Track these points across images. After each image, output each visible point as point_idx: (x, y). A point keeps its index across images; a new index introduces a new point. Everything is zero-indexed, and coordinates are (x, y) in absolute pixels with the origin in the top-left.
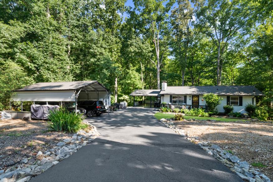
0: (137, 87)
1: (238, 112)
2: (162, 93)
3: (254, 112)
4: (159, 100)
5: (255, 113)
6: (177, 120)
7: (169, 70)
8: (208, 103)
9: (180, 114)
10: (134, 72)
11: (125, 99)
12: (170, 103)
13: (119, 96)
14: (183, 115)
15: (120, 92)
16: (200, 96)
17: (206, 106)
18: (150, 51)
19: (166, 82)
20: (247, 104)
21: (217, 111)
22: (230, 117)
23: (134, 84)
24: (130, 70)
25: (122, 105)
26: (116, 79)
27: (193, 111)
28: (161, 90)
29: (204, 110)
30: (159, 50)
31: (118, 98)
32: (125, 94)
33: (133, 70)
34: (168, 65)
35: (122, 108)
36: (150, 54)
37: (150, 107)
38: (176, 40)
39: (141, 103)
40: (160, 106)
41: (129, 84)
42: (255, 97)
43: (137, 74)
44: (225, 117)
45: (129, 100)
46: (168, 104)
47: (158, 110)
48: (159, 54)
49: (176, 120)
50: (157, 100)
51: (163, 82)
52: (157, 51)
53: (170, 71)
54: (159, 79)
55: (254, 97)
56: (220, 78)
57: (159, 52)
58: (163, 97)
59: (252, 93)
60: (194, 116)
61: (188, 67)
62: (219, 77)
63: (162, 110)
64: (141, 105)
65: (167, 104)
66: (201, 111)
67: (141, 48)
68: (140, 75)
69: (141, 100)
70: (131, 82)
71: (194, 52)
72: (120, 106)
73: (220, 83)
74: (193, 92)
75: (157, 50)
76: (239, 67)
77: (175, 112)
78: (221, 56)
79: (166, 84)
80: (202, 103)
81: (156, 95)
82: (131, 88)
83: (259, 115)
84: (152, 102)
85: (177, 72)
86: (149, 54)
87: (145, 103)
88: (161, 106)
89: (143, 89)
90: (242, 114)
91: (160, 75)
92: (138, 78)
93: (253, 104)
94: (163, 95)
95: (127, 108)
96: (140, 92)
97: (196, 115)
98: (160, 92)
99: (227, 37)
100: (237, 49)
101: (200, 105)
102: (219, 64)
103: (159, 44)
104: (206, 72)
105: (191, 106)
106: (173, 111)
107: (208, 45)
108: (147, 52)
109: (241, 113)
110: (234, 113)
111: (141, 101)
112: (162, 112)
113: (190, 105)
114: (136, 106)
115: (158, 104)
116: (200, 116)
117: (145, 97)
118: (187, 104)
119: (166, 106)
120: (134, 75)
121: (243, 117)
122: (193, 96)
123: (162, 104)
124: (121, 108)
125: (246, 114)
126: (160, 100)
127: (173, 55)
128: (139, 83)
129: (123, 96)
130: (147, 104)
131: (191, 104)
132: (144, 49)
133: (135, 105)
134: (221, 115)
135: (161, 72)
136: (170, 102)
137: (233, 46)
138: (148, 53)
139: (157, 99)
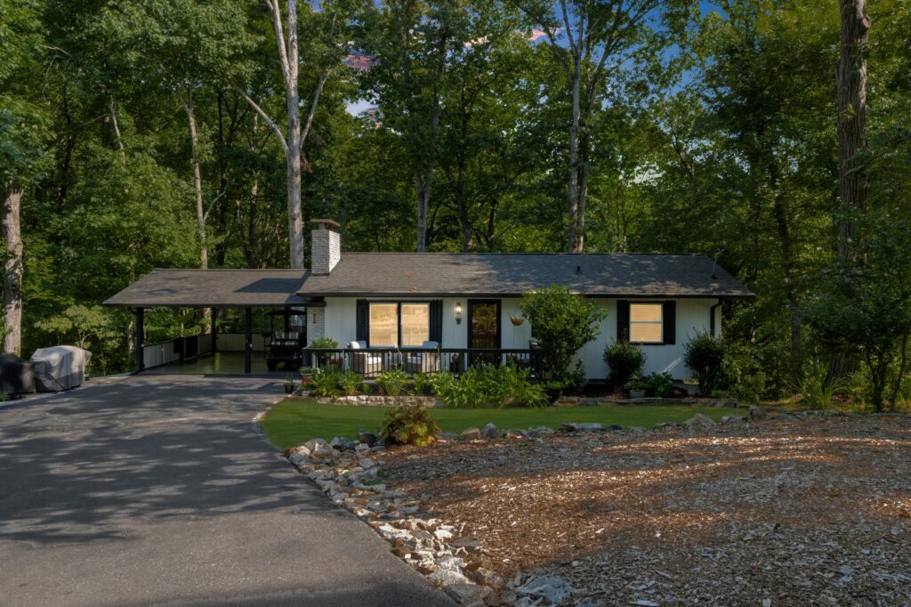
0: (166, 253)
1: (660, 372)
2: (311, 286)
3: (719, 369)
4: (296, 329)
5: (724, 375)
6: (400, 443)
7: (351, 175)
8: (543, 336)
9: (410, 400)
10: (148, 164)
11: (84, 326)
12: (356, 345)
13: (33, 309)
14: (428, 403)
15: (45, 285)
16: (503, 299)
17: (532, 350)
18: (244, 48)
19: (336, 229)
20: (693, 336)
21: (583, 374)
22: (633, 400)
23: (146, 240)
24: (115, 147)
25: (48, 367)
26: (14, 201)
27: (477, 380)
28: (308, 274)
29: (525, 373)
30: (295, 52)
31: (26, 323)
32: (86, 295)
33: (140, 150)
34: (345, 147)
35: (48, 384)
36: (248, 69)
37: (242, 371)
38: (386, 15)
39: (187, 353)
40: (300, 363)
41: (111, 239)
42: (720, 304)
43: (164, 178)
44: (613, 398)
45: (111, 334)
46: (350, 350)
47: (289, 389)
48: (295, 73)
49: (391, 442)
50: (288, 329)
51: (316, 226)
52: (285, 60)
53: (358, 181)
54: (297, 210)
55: (716, 301)
56: (579, 223)
57: (295, 64)
58: (317, 309)
59: (708, 287)
60: (481, 406)
61: (445, 165)
62: (576, 216)
63: (313, 387)
64: (193, 362)
65: (339, 351)
66: (514, 379)
67: (185, 24)
68: (184, 184)
69: (195, 331)
70: (125, 224)
71: (473, 93)
72: (27, 377)
73: (579, 242)
74: (473, 280)
75: (284, 52)
76: (644, 179)
77: (385, 393)
78: (586, 122)
79: (334, 240)
80: (515, 335)
81: (281, 298)
82: (123, 259)
83: (736, 381)
84: (258, 343)
85: (391, 187)
86: (239, 65)
87: (214, 350)
88: (310, 364)
89: (204, 267)
90: (674, 381)
91: (307, 195)
92: (169, 200)
93: (712, 333)
94: (318, 300)
95: (86, 385)
96: (171, 284)
97: (492, 401)
98: (300, 282)
99: (603, 37)
100: (638, 101)
101: (504, 346)
102: (574, 158)
103: (300, 22)
104: (526, 193)
105: (466, 355)
106: (371, 386)
107: (529, 67)
108: (228, 52)
109: (674, 377)
110: (644, 379)
111: (192, 341)
112: (312, 395)
113: (461, 351)
114: (153, 368)
115: (290, 350)
116: (511, 406)
117: (214, 316)
118: (445, 346)
119: (334, 362)
120: (145, 183)
121: (679, 396)
122: (474, 302)
123: (310, 352)
124: (40, 388)
125: (689, 379)
126: (305, 328)
127: (371, 96)
128: (175, 234)
129: (69, 312)
130: (225, 353)
131: (466, 347)
132: (208, 35)
133: (147, 363)
134: (595, 389)
135: (307, 178)
136: (359, 339)
137: (624, 86)
138: (231, 59)
139: (287, 322)
